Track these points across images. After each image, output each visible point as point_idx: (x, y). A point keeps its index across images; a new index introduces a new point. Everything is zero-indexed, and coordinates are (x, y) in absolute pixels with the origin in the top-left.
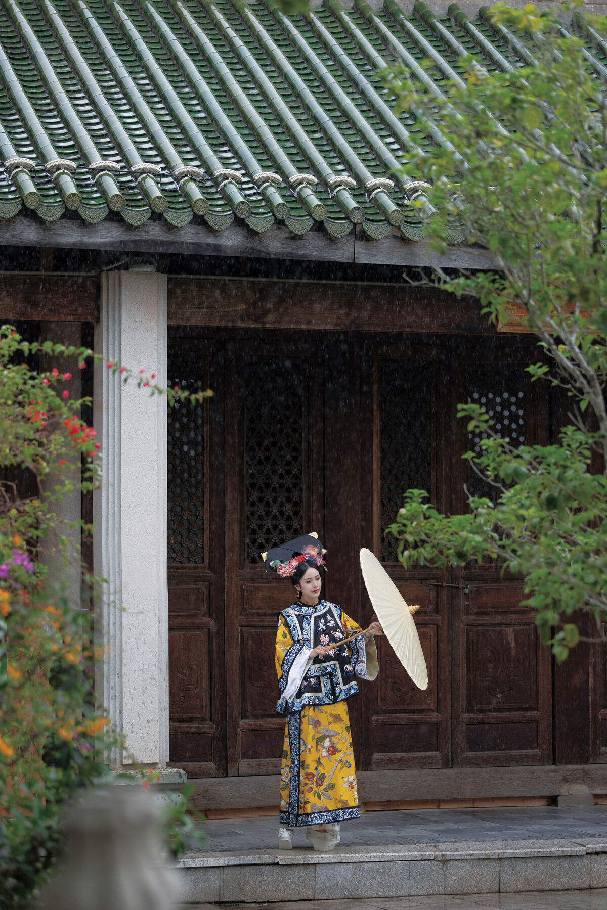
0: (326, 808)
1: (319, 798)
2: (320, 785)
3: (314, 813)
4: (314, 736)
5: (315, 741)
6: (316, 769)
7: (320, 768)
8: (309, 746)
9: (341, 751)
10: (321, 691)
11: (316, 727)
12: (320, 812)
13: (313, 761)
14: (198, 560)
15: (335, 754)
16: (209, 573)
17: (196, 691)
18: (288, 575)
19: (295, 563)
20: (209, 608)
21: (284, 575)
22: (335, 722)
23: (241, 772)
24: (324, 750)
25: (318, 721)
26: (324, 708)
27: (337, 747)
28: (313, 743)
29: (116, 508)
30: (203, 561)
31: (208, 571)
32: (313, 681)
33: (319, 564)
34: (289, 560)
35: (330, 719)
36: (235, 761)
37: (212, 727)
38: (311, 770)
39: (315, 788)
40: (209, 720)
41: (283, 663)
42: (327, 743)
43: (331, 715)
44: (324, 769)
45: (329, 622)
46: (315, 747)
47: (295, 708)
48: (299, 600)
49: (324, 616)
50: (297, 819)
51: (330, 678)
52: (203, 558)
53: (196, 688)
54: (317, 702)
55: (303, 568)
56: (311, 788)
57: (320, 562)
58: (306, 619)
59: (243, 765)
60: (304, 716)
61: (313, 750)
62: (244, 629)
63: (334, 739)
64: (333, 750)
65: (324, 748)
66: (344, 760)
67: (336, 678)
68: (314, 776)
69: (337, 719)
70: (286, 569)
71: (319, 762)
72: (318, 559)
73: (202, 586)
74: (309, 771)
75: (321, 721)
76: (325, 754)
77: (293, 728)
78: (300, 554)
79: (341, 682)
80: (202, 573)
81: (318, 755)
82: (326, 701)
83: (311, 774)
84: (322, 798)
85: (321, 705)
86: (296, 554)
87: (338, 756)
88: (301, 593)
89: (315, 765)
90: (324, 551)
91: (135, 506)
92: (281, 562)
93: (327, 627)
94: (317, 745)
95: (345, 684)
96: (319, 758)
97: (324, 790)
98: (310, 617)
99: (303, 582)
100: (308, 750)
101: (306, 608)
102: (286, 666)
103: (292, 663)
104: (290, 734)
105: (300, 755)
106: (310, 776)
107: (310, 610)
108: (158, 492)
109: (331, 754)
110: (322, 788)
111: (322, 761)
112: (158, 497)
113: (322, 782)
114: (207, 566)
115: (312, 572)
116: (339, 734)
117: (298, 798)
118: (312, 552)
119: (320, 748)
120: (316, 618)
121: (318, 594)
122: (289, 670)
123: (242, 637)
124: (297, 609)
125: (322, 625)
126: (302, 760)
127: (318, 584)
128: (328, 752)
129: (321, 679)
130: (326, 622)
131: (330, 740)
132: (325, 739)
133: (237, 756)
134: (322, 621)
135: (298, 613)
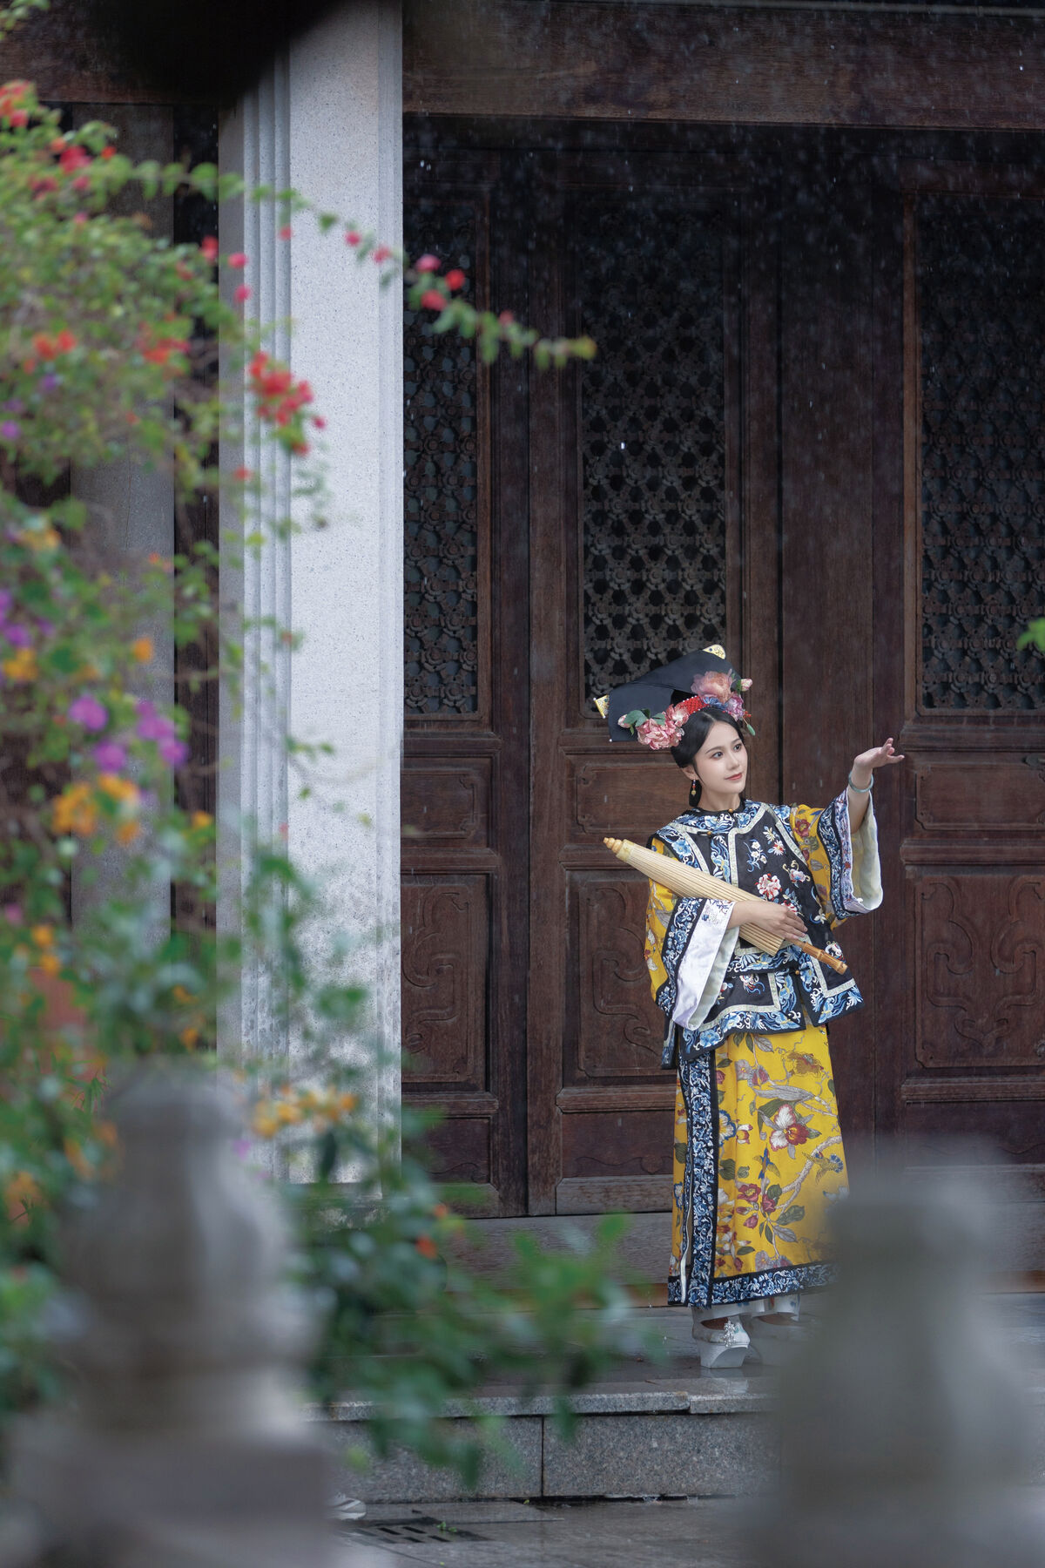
0: (784, 1260)
1: (770, 1239)
2: (770, 1211)
3: (762, 1273)
4: (753, 1104)
5: (756, 1113)
6: (762, 1176)
7: (769, 1174)
8: (745, 1127)
9: (818, 1134)
10: (771, 1003)
11: (755, 1083)
12: (773, 1271)
13: (756, 1158)
14: (463, 703)
15: (804, 1142)
16: (488, 736)
17: (450, 1022)
18: (666, 744)
19: (679, 716)
20: (490, 823)
21: (657, 745)
22: (801, 1070)
23: (563, 1203)
24: (778, 1133)
25: (761, 1070)
26: (775, 1041)
27: (809, 1126)
28: (753, 1120)
29: (279, 572)
30: (475, 708)
31: (488, 731)
32: (747, 981)
33: (735, 716)
34: (665, 710)
35: (792, 1065)
36: (547, 1181)
37: (491, 1104)
38: (752, 1178)
39: (761, 1219)
40: (481, 1087)
41: (665, 947)
42: (784, 1117)
43: (793, 1056)
44: (778, 1173)
45: (773, 844)
46: (756, 1127)
47: (701, 1043)
48: (695, 801)
49: (756, 834)
50: (710, 1289)
51: (792, 974)
52: (475, 698)
53: (451, 1015)
54: (760, 1024)
55: (701, 725)
56: (755, 1217)
57: (736, 708)
58: (717, 842)
59: (568, 1190)
60: (726, 1063)
61: (754, 1134)
62: (578, 876)
63: (799, 1108)
64: (800, 1134)
65: (776, 1128)
66: (827, 1155)
67: (809, 974)
68: (758, 1190)
69: (806, 1063)
70: (661, 731)
71: (765, 1160)
72: (734, 704)
73: (473, 770)
74: (747, 1181)
75: (766, 1068)
76: (778, 1141)
77: (695, 1090)
78: (690, 695)
79: (823, 982)
80: (473, 735)
81: (764, 1144)
82: (784, 1023)
83: (753, 1186)
84: (775, 1239)
85: (771, 1033)
86: (678, 697)
87: (812, 1146)
88: (699, 786)
89: (756, 1168)
90: (746, 683)
91: (326, 568)
92: (647, 714)
93: (771, 857)
94: (760, 1122)
95: (830, 986)
96: (766, 1152)
97: (778, 1221)
98: (726, 836)
99: (702, 759)
100: (741, 1135)
101: (714, 819)
102: (671, 954)
103: (686, 945)
104: (688, 1107)
105: (716, 1147)
106: (750, 1193)
107: (724, 820)
108: (383, 532)
109: (795, 1143)
110: (774, 1216)
111: (773, 1157)
112: (383, 546)
113: (775, 1203)
114: (486, 719)
115: (721, 734)
116: (812, 1097)
117: (714, 1242)
118: (716, 686)
119: (766, 1128)
120: (739, 838)
121: (740, 785)
122: (679, 962)
123: (574, 895)
124: (692, 822)
125: (756, 855)
126: (722, 1157)
127: (741, 758)
128: (787, 1136)
129: (771, 977)
130: (766, 846)
131: (792, 1112)
132: (778, 1109)
133: (551, 1171)
134: (756, 845)
135: (695, 831)
